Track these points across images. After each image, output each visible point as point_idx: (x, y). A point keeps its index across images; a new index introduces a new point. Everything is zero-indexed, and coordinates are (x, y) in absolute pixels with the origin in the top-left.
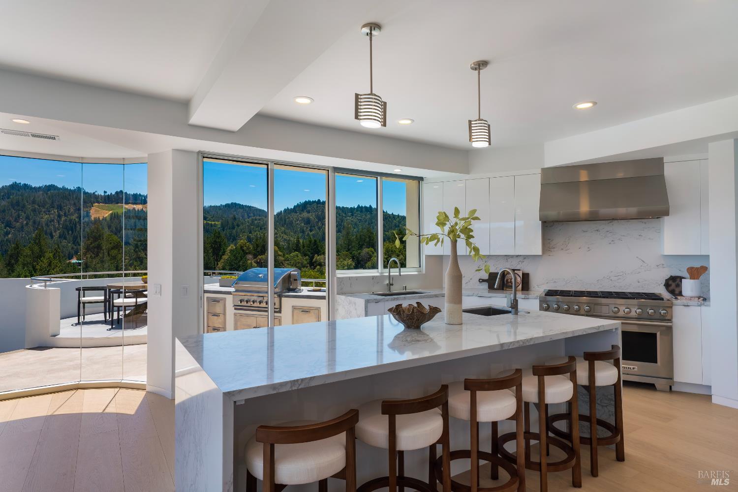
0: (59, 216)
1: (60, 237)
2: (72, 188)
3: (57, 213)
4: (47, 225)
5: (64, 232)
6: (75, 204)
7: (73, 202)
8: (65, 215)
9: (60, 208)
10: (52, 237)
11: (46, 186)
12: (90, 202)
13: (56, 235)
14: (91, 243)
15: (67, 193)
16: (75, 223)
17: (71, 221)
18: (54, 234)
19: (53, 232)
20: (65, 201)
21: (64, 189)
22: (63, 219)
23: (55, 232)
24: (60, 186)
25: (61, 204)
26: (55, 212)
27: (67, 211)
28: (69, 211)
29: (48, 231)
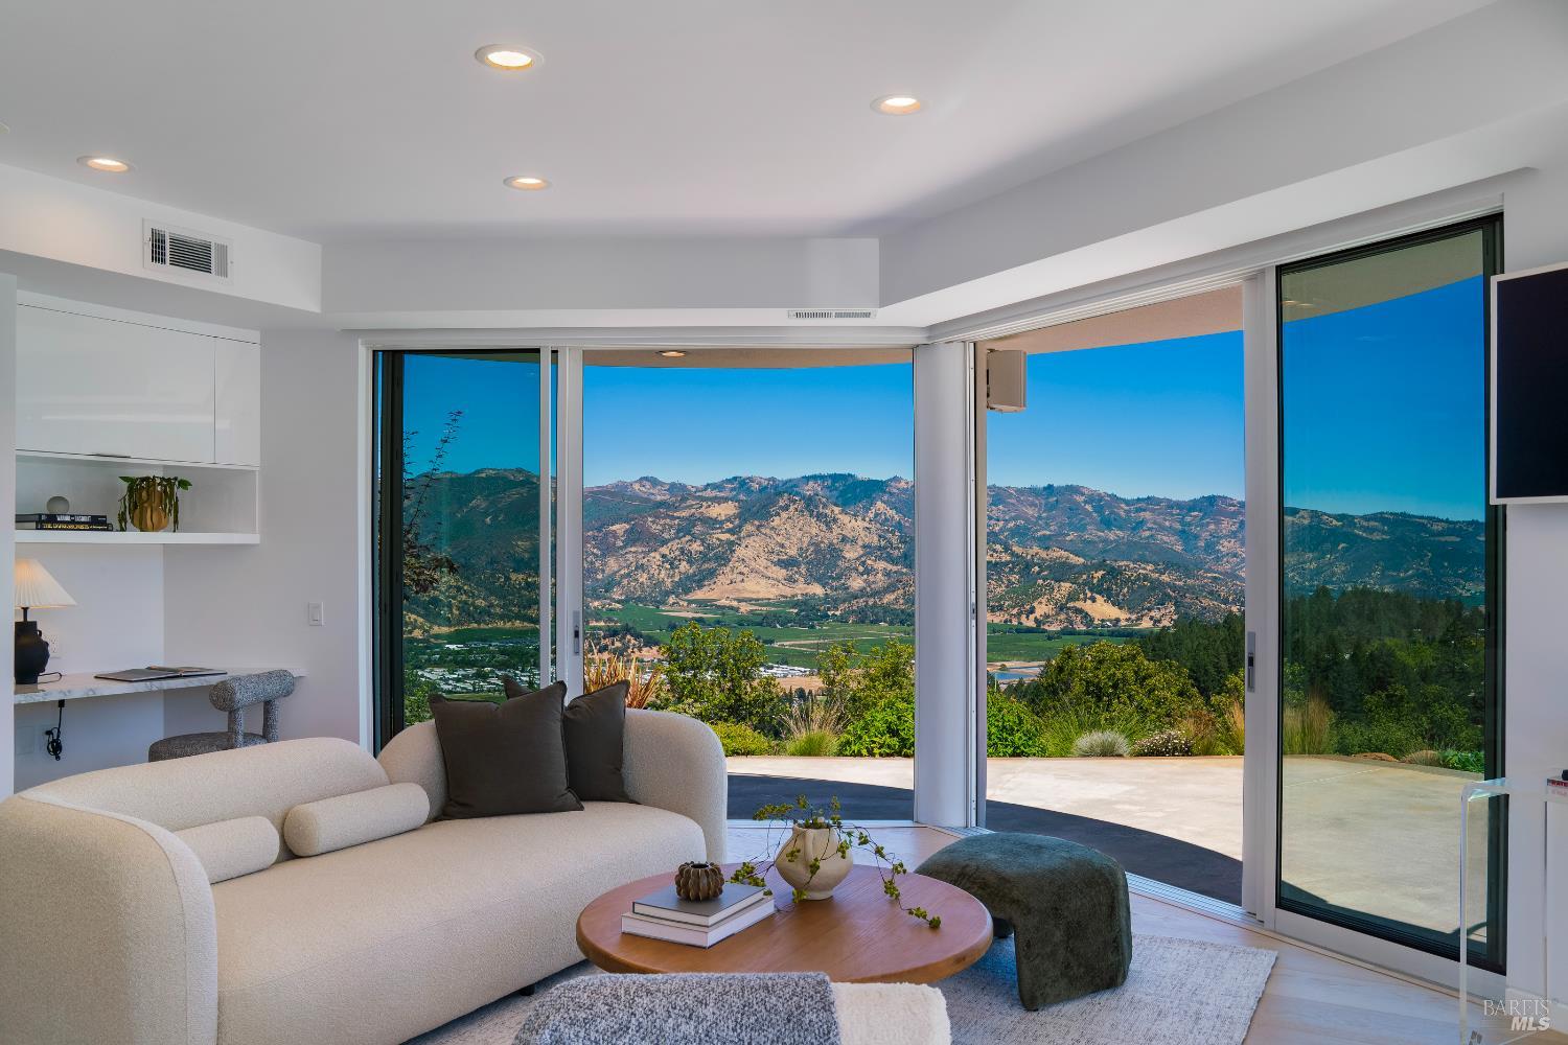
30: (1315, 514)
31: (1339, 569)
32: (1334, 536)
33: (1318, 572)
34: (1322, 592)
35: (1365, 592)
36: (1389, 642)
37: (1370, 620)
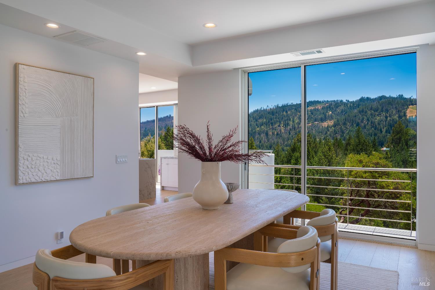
0: (386, 117)
1: (386, 132)
2: (395, 96)
3: (385, 115)
4: (379, 124)
5: (388, 129)
6: (396, 107)
7: (395, 106)
8: (390, 116)
9: (387, 111)
10: (381, 132)
11: (379, 96)
12: (407, 105)
13: (384, 130)
14: (395, 136)
15: (391, 100)
16: (396, 121)
17: (393, 120)
18: (383, 130)
19: (382, 128)
20: (390, 106)
21: (390, 97)
22: (389, 119)
23: (383, 128)
24: (388, 96)
25: (387, 109)
26: (383, 115)
27: (391, 113)
28: (392, 113)
29: (379, 128)
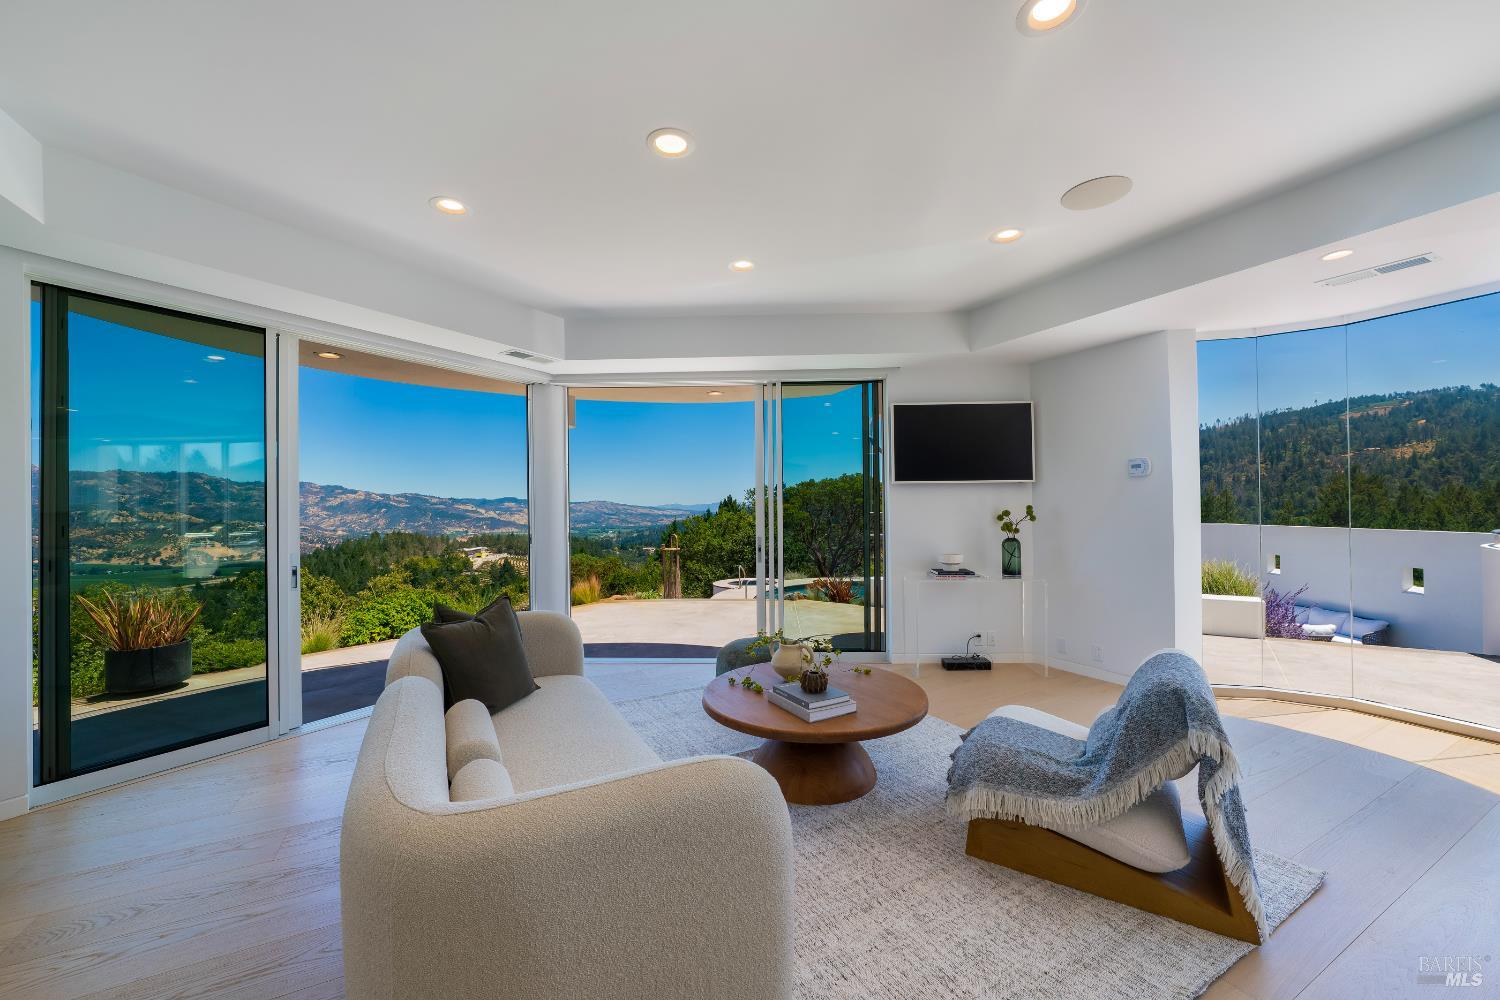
30: (368, 494)
31: (382, 522)
32: (379, 505)
33: (370, 524)
34: (376, 535)
35: (399, 533)
36: (415, 558)
37: (403, 547)
